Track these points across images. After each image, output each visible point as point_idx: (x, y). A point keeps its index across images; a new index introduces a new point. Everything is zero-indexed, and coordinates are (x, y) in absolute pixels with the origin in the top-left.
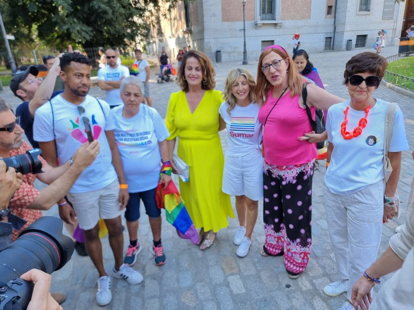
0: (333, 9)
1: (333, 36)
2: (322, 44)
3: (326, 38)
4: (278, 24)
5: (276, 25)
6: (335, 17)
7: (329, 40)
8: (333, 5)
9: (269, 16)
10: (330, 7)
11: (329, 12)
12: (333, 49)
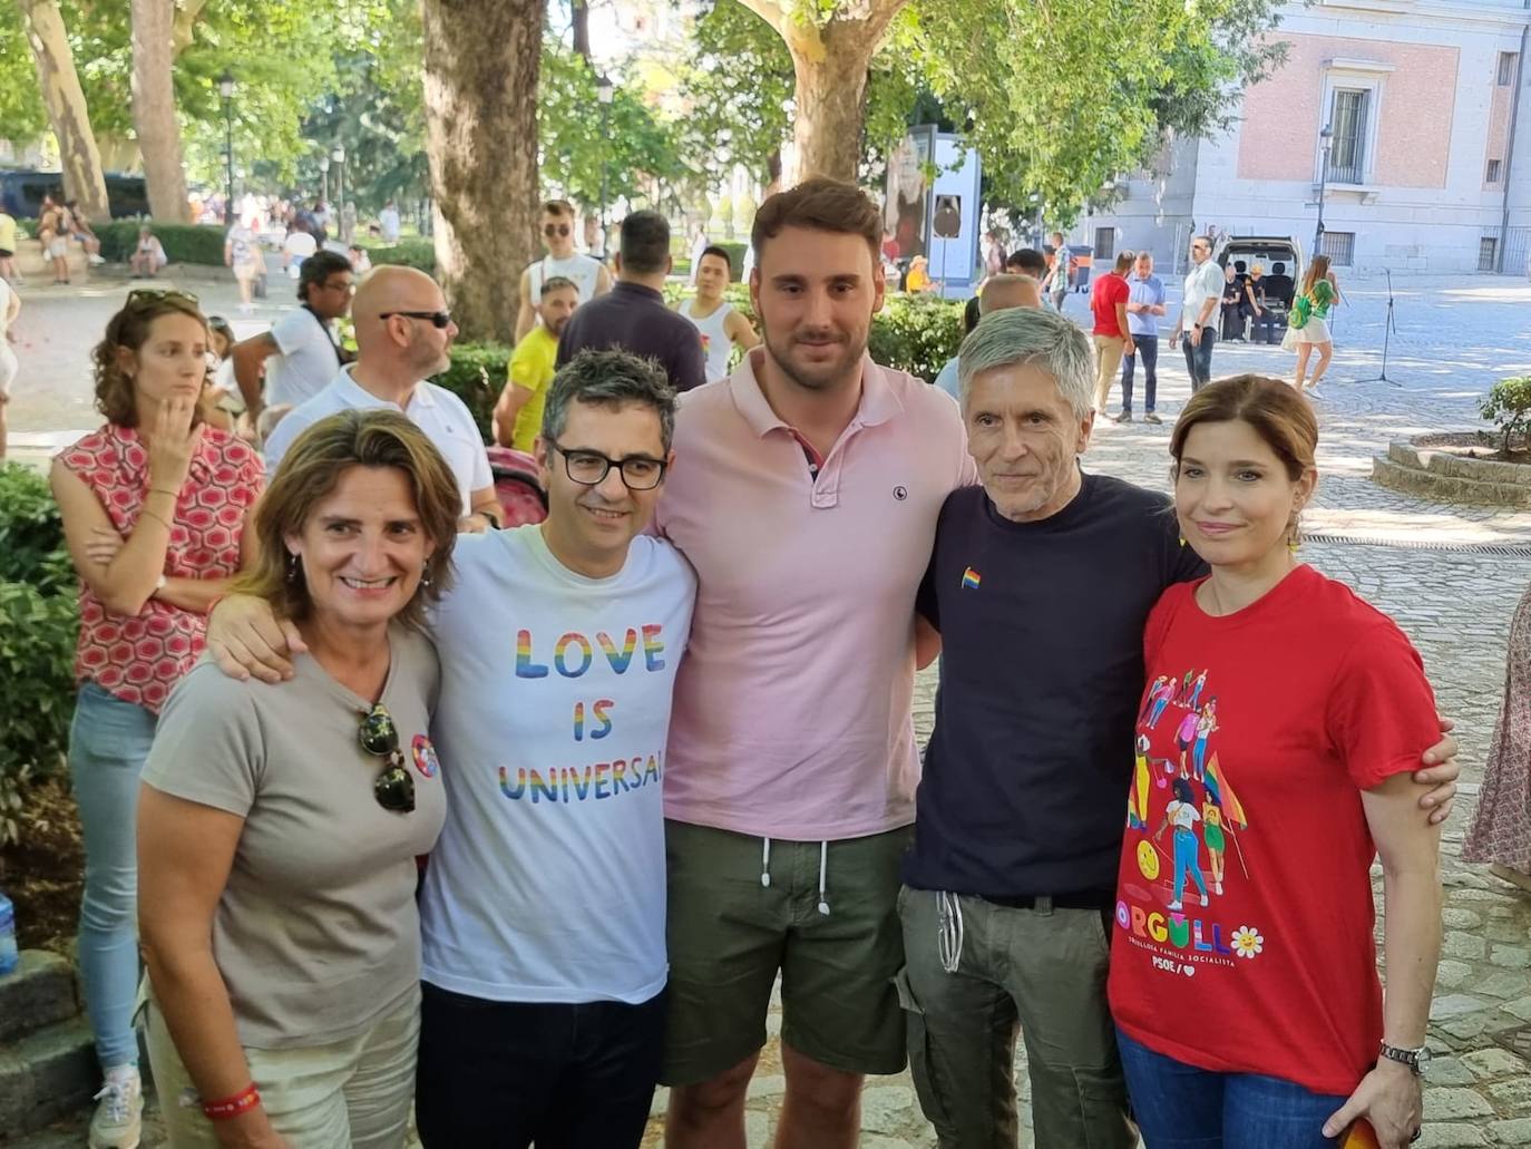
0: (1502, 167)
1: (1499, 236)
2: (1472, 254)
3: (1483, 239)
4: (1370, 195)
5: (1363, 195)
6: (1506, 190)
7: (1490, 245)
8: (1502, 158)
9: (1344, 172)
10: (1494, 164)
11: (1491, 177)
12: (1500, 271)
